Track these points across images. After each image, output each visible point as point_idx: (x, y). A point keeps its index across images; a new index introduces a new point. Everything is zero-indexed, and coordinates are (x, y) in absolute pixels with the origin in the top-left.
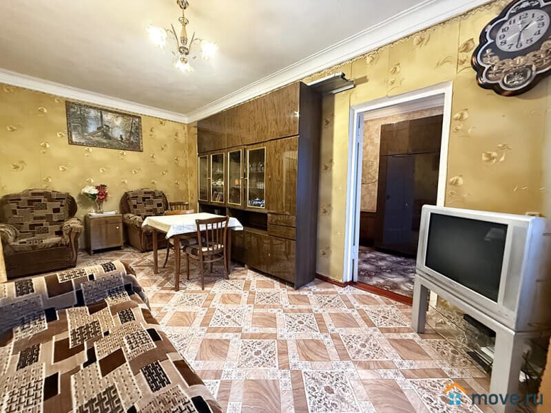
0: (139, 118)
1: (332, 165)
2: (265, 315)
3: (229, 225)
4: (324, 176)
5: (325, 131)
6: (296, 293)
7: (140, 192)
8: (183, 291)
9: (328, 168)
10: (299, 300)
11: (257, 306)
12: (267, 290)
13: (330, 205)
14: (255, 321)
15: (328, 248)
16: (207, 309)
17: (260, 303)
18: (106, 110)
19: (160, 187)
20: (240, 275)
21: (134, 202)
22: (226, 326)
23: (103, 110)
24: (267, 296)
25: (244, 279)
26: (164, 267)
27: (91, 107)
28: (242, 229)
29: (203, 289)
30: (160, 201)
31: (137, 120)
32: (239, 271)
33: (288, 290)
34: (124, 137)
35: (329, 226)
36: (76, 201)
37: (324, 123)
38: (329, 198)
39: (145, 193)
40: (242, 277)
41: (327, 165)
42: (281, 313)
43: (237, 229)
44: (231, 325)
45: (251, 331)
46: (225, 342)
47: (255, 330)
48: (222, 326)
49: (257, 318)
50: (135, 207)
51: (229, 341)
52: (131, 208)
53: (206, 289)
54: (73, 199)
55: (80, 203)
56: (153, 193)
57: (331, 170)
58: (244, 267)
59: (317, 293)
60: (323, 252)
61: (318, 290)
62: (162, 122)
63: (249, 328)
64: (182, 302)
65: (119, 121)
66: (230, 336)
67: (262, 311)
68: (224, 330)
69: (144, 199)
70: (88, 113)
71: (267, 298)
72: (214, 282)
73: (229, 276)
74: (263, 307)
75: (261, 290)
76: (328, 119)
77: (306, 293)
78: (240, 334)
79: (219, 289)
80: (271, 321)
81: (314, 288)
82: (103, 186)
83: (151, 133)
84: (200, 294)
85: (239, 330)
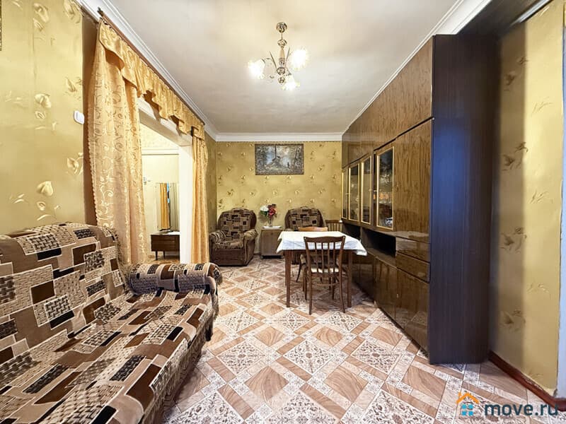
0: (302, 145)
1: (521, 156)
2: (351, 376)
3: (346, 247)
4: (505, 175)
5: (506, 97)
6: (429, 369)
7: (299, 210)
8: (293, 309)
9: (515, 161)
10: (424, 382)
11: (351, 360)
12: (383, 345)
13: (520, 231)
14: (333, 379)
15: (519, 313)
16: (296, 336)
17: (358, 358)
18: (279, 145)
19: (318, 205)
20: (363, 312)
21: (294, 218)
22: (298, 364)
23: (276, 145)
24: (377, 352)
25: (363, 318)
26: (297, 281)
27: (269, 145)
28: (365, 254)
29: (310, 314)
30: (315, 218)
31: (300, 147)
32: (364, 307)
33: (417, 358)
34: (290, 164)
35: (519, 271)
36: (257, 217)
37: (504, 81)
38: (519, 216)
39: (303, 211)
40: (363, 315)
41: (512, 156)
42: (376, 386)
43: (359, 253)
44: (305, 367)
45: (318, 387)
46: (282, 382)
47: (324, 389)
48: (294, 362)
49: (338, 375)
50: (294, 223)
51: (286, 382)
52: (291, 223)
53: (314, 315)
54: (254, 215)
55: (259, 218)
56: (309, 211)
57: (520, 163)
58: (373, 302)
59: (472, 388)
60: (508, 317)
61: (478, 384)
62: (321, 144)
63: (319, 382)
64: (282, 320)
65: (287, 152)
66: (293, 378)
67: (351, 368)
68: (293, 369)
69: (302, 216)
70: (267, 150)
71: (374, 355)
72: (327, 310)
73: (349, 309)
74: (358, 364)
75: (373, 341)
76: (513, 73)
77: (446, 377)
78: (303, 382)
79: (326, 320)
80: (353, 388)
81: (473, 377)
82: (274, 205)
83: (311, 156)
84: (303, 318)
85: (306, 377)
